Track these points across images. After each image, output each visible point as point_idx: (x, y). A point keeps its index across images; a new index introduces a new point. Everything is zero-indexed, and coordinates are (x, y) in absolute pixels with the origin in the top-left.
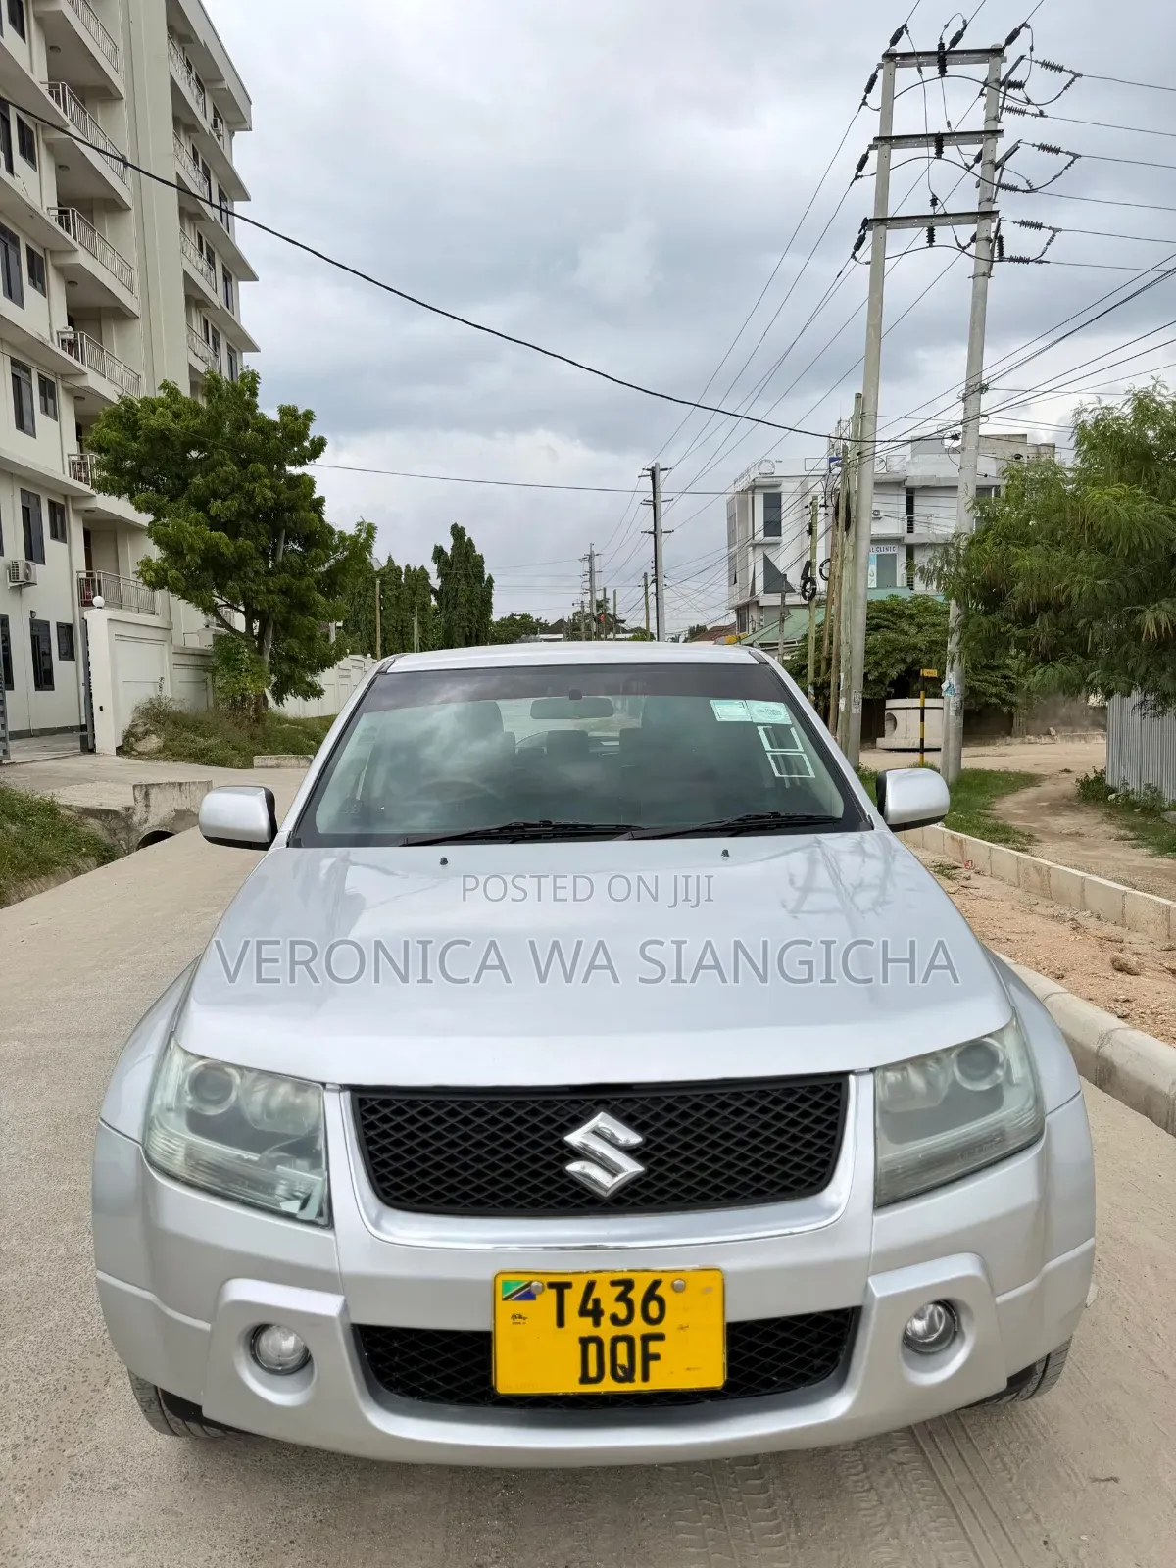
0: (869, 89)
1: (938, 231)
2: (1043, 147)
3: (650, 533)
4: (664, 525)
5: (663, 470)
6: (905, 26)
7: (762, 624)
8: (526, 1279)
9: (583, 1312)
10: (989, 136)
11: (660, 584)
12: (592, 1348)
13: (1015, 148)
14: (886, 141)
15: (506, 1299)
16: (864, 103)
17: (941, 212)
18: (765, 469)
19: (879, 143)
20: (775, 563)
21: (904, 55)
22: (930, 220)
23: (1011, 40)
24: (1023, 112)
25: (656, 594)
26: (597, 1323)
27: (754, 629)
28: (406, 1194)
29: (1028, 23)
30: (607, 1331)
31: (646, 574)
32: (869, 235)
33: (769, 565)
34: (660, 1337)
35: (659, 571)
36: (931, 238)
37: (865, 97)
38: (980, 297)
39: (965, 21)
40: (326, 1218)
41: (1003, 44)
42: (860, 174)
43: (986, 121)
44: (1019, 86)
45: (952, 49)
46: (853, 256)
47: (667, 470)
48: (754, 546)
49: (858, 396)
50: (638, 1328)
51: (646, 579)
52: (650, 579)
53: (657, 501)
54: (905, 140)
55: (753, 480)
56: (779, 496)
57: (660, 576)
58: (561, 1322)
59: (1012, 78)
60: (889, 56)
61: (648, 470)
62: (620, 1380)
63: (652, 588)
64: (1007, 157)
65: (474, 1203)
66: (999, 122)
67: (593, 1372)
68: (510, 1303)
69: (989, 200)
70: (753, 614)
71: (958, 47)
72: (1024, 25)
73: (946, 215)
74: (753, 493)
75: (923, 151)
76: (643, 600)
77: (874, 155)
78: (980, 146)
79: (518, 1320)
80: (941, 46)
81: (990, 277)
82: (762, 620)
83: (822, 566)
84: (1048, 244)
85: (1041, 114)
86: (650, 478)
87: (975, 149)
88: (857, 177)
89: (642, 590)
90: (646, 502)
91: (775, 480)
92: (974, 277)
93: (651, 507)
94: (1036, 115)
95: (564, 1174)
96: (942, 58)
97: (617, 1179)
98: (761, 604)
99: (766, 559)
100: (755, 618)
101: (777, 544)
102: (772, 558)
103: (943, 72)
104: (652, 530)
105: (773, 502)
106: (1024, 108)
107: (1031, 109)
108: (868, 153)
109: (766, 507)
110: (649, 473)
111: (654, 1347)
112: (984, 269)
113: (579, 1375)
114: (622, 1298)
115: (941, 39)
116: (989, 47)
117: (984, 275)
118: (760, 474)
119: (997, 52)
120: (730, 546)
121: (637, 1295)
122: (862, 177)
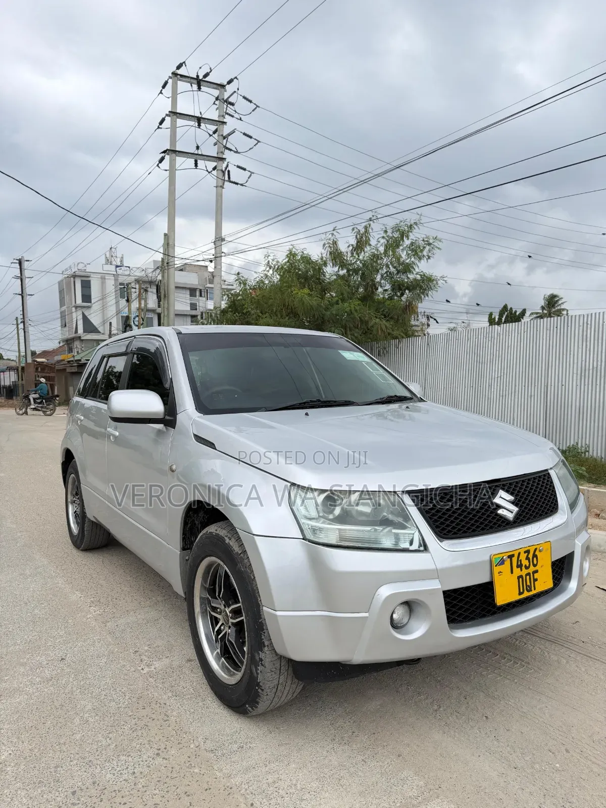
0: (164, 87)
1: (199, 162)
2: (245, 134)
3: (19, 294)
4: (28, 291)
5: (26, 261)
6: (184, 62)
7: (83, 349)
8: (501, 556)
9: (518, 567)
10: (220, 123)
11: (27, 325)
12: (521, 579)
13: (233, 132)
14: (174, 114)
15: (496, 566)
16: (161, 93)
17: (200, 153)
18: (81, 266)
19: (171, 114)
20: (88, 317)
21: (181, 76)
22: (196, 156)
23: (230, 82)
24: (233, 116)
25: (24, 329)
26: (521, 570)
27: (78, 352)
28: (448, 532)
29: (238, 77)
30: (525, 572)
31: (17, 318)
32: (167, 157)
33: (85, 319)
34: (536, 571)
35: (25, 317)
36: (196, 165)
37: (162, 90)
38: (219, 197)
39: (210, 68)
40: (424, 547)
41: (225, 83)
42: (160, 126)
43: (219, 116)
44: (233, 104)
45: (204, 79)
46: (158, 165)
47: (28, 261)
48: (76, 307)
49: (165, 235)
50: (532, 569)
51: (17, 321)
52: (20, 321)
53: (23, 277)
54: (183, 116)
55: (74, 272)
56: (89, 282)
57: (26, 319)
58: (512, 572)
59: (231, 100)
60: (175, 74)
61: (17, 260)
62: (528, 591)
63: (21, 326)
64: (229, 135)
65: (472, 531)
66: (224, 118)
67: (521, 591)
68: (498, 567)
69: (222, 152)
70: (77, 344)
71: (207, 79)
72: (236, 78)
73: (202, 155)
74: (74, 278)
75: (192, 123)
76: (16, 331)
77: (168, 119)
78: (216, 127)
79: (500, 574)
80: (198, 76)
81: (223, 188)
82: (83, 347)
83: (134, 319)
84: (249, 178)
85: (241, 119)
86: (18, 264)
87: (214, 128)
88: (158, 128)
89: (15, 326)
90: (16, 277)
91: (87, 273)
92: (216, 187)
93: (19, 280)
94: (238, 119)
95: (497, 515)
96: (199, 82)
97: (513, 514)
98: (82, 338)
99: (83, 314)
100: (78, 346)
101: (89, 307)
102: (86, 314)
103: (199, 88)
104: (20, 293)
105: (86, 285)
106: (233, 114)
107: (236, 115)
108: (165, 117)
109: (82, 287)
110: (17, 262)
111: (536, 576)
112: (221, 184)
113: (518, 592)
114: (527, 558)
115: (197, 73)
116: (219, 83)
117: (221, 187)
118: (79, 270)
119: (222, 86)
120: (61, 307)
121: (531, 556)
122: (161, 128)
